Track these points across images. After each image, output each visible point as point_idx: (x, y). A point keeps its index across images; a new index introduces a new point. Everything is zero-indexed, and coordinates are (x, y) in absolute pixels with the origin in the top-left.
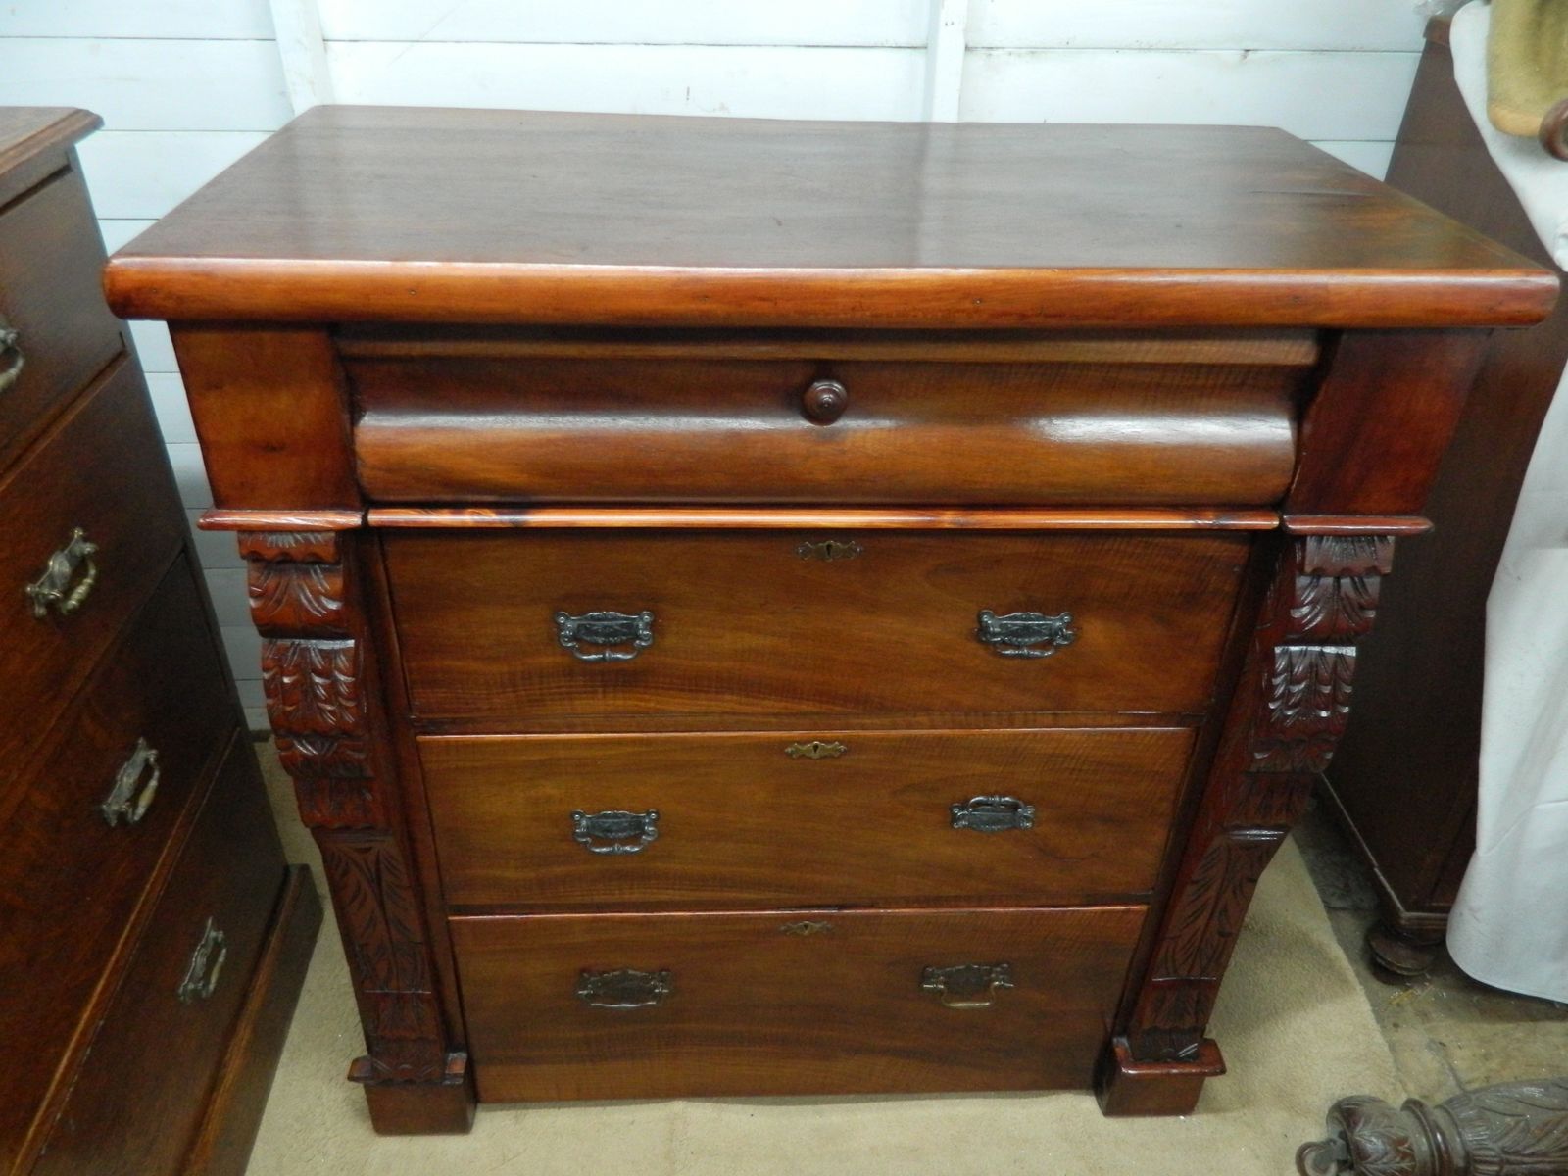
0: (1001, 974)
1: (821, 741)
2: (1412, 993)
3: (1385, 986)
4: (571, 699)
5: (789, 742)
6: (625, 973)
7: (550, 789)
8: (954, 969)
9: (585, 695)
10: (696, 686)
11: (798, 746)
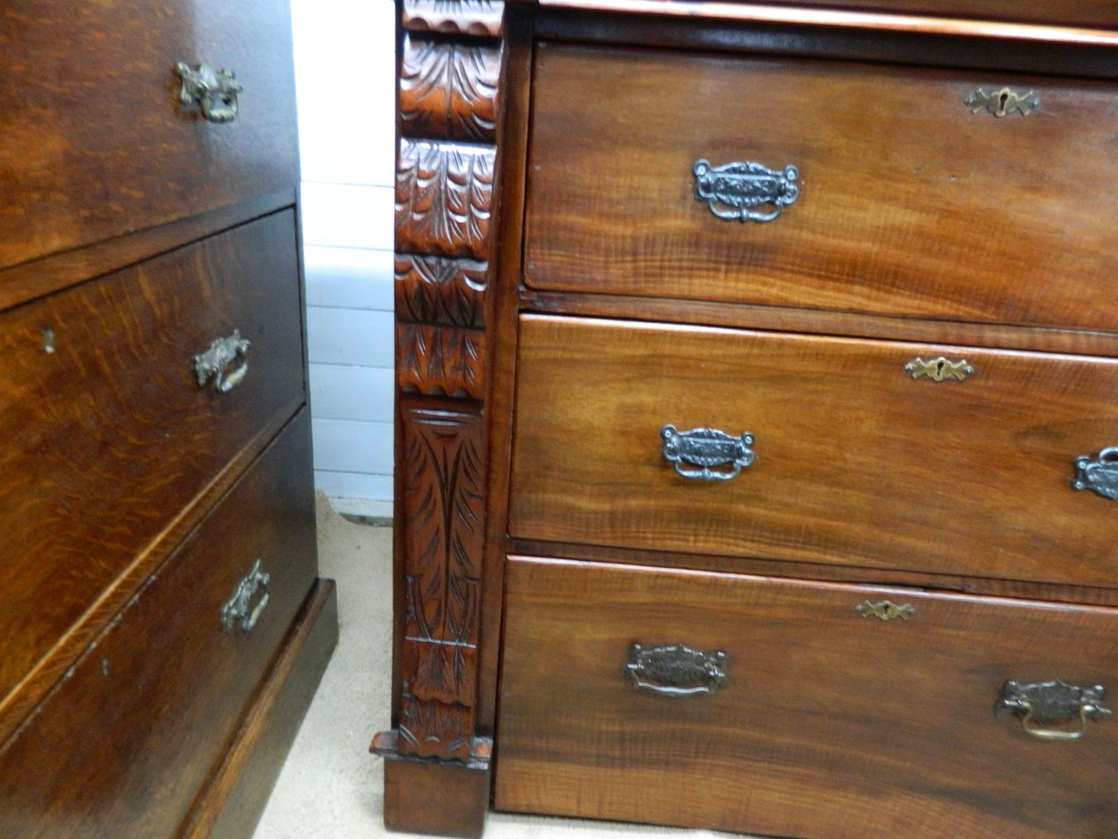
0: (1094, 698)
1: (948, 359)
4: (691, 277)
7: (644, 395)
8: (1042, 685)
9: (705, 273)
10: (826, 270)
11: (922, 363)
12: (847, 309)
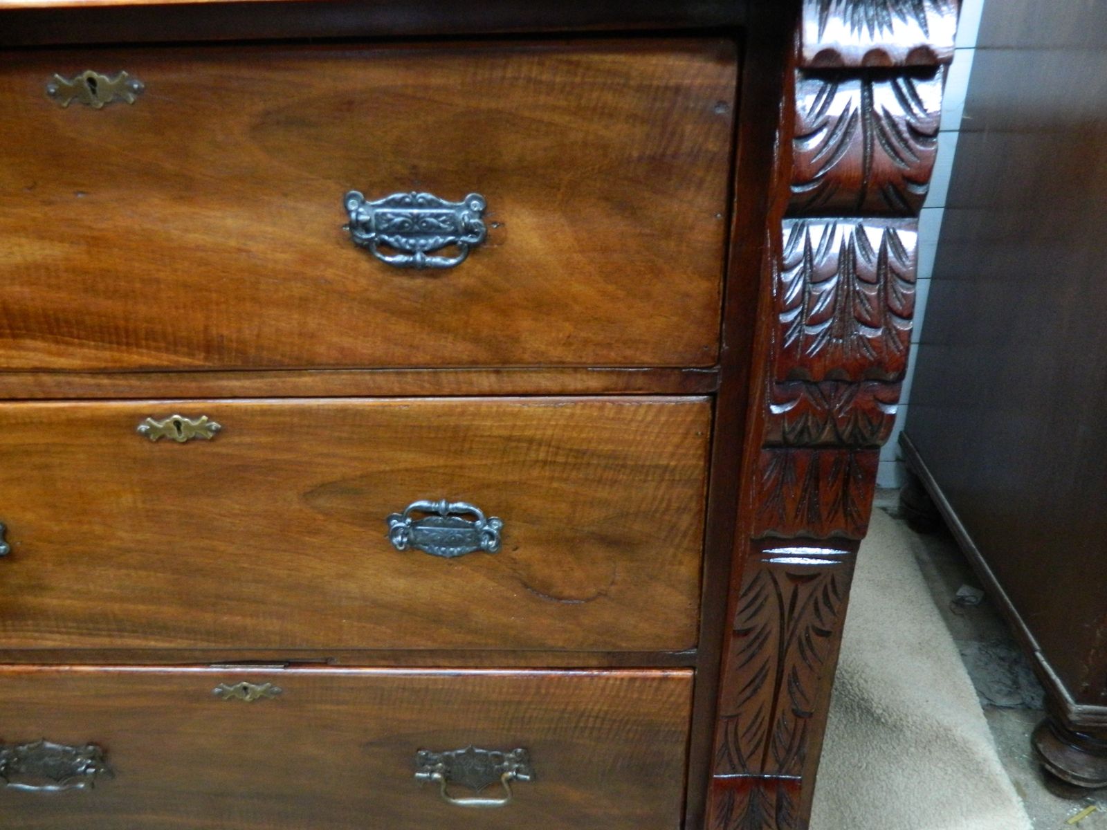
0: (515, 761)
1: (183, 415)
2: (1095, 810)
3: (1059, 800)
5: (142, 417)
6: (40, 746)
8: (453, 754)
11: (155, 423)
12: (32, 369)
